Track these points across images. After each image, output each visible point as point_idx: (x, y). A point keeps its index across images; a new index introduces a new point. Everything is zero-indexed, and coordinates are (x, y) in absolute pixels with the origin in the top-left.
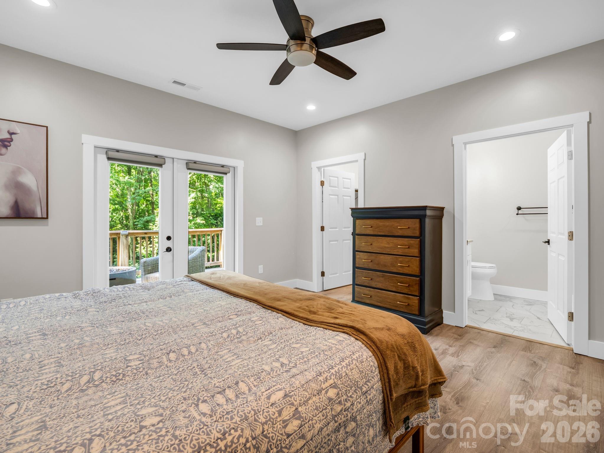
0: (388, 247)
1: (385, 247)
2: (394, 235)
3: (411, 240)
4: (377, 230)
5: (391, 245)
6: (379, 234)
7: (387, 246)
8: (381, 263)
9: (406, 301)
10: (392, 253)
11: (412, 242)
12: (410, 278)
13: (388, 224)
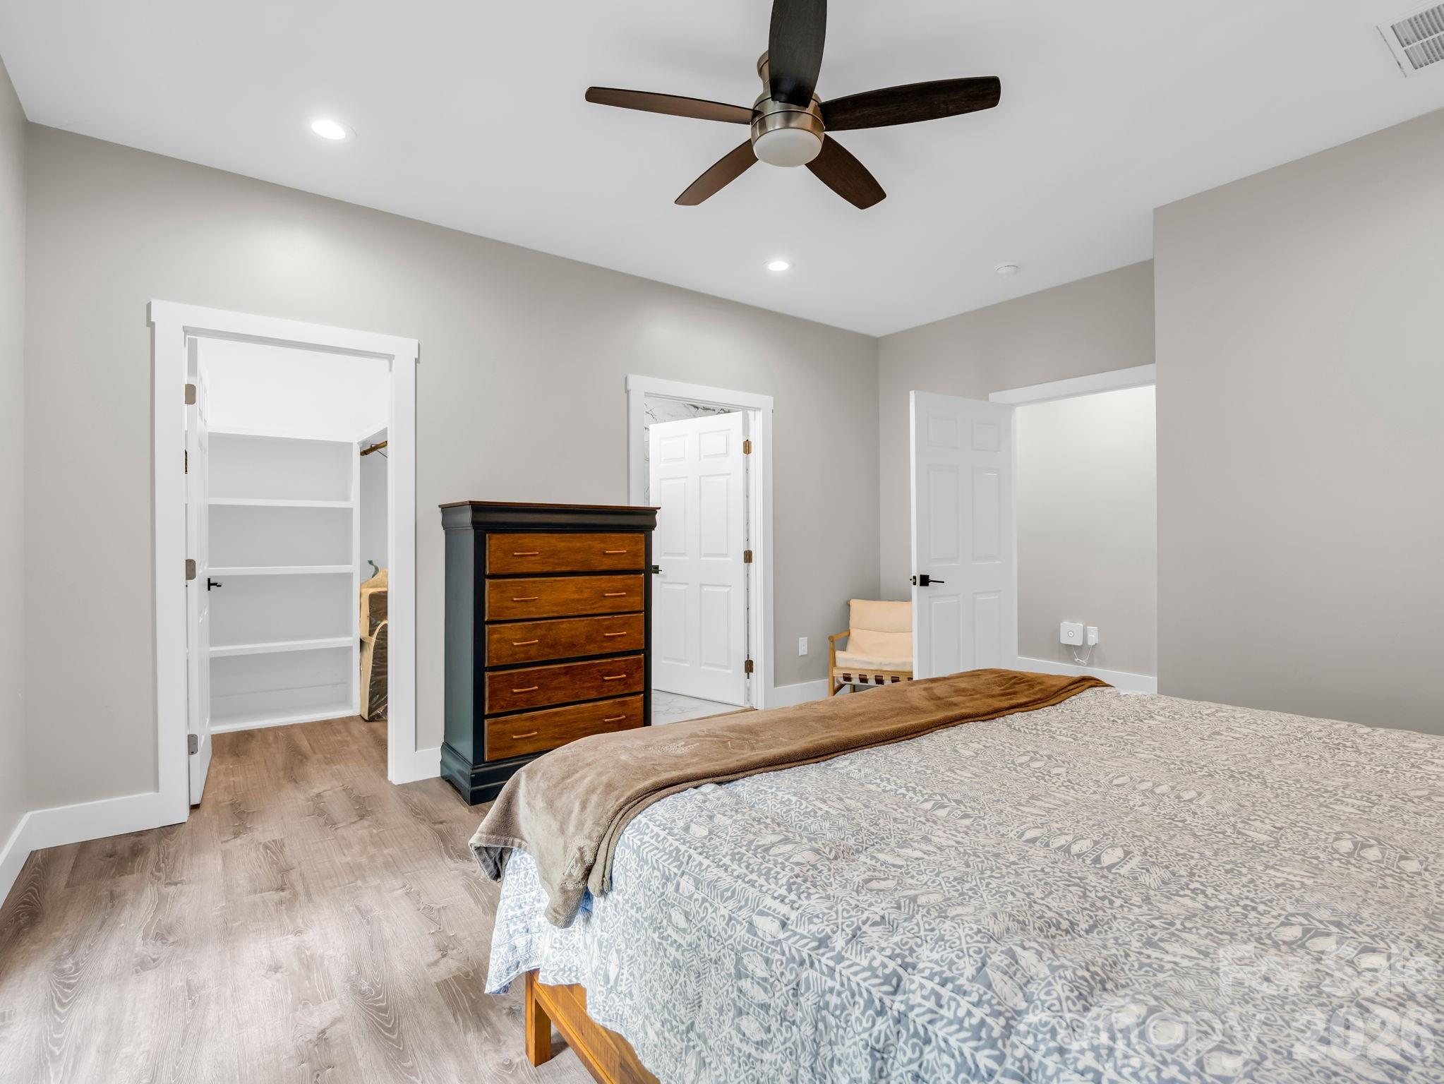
0: (578, 600)
1: (572, 601)
2: (593, 569)
3: (630, 579)
4: (551, 560)
5: (586, 594)
6: (559, 569)
7: (576, 596)
8: (563, 640)
9: (620, 711)
10: (589, 612)
11: (629, 582)
12: (625, 661)
13: (578, 545)
